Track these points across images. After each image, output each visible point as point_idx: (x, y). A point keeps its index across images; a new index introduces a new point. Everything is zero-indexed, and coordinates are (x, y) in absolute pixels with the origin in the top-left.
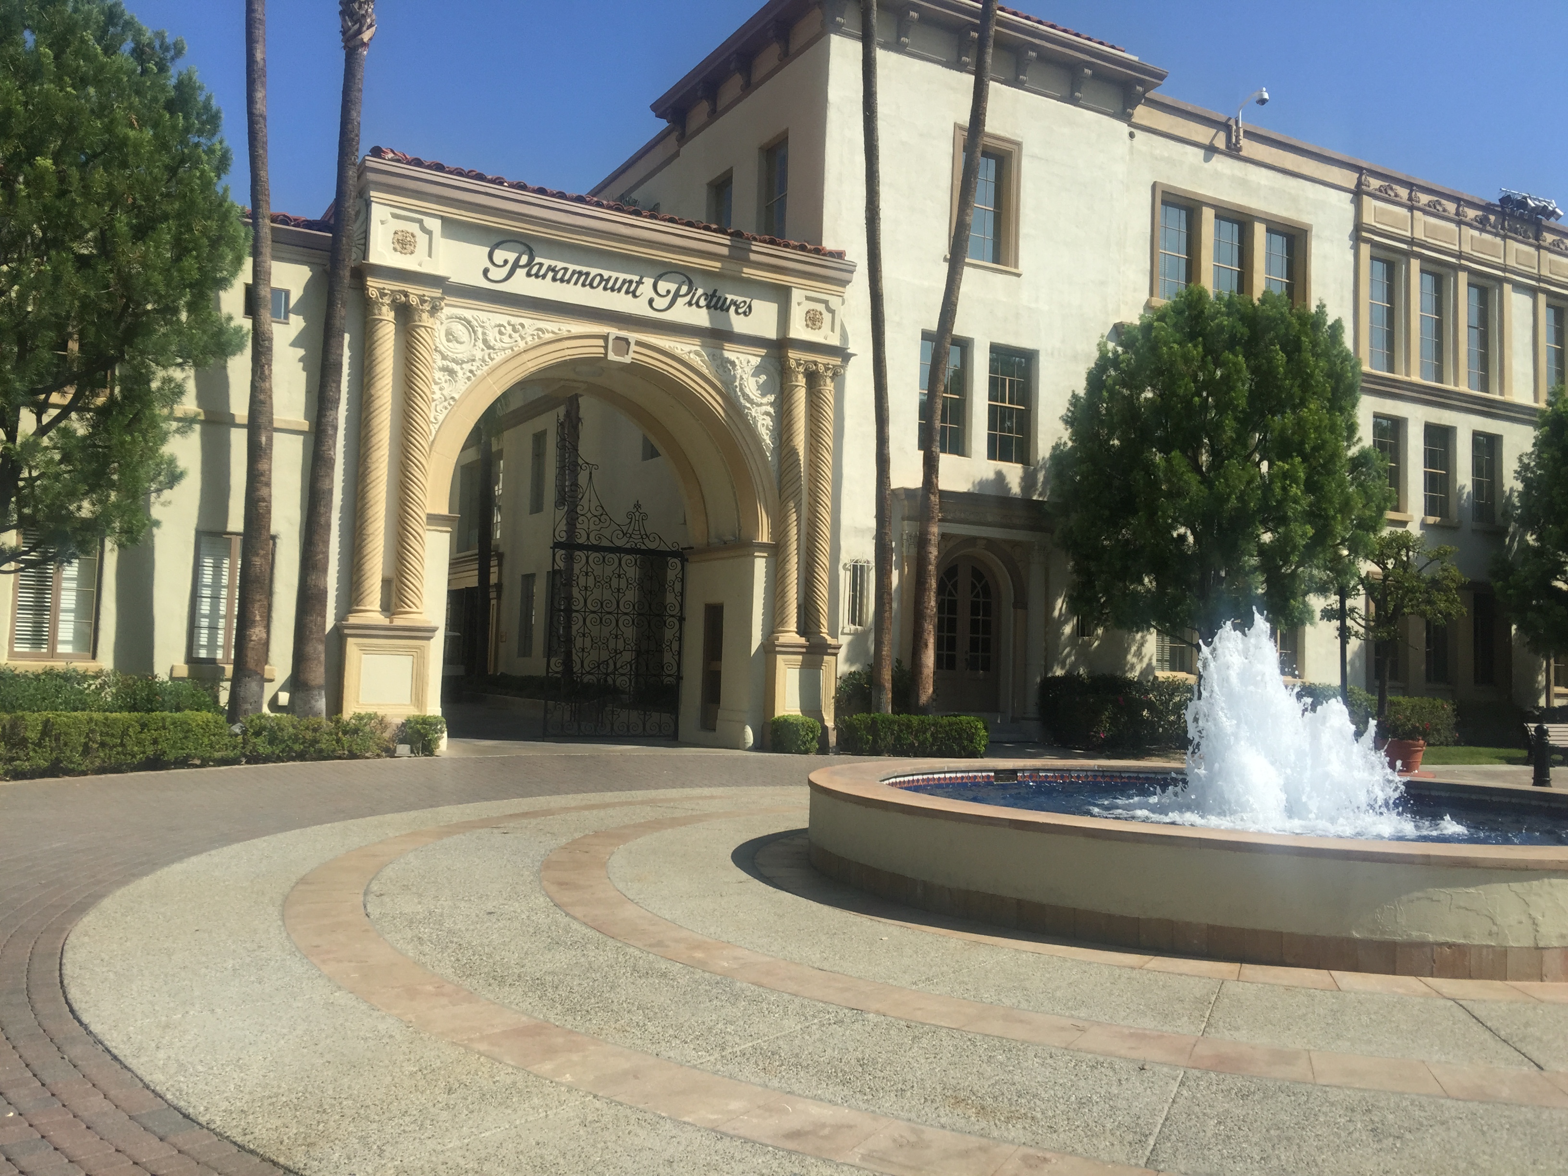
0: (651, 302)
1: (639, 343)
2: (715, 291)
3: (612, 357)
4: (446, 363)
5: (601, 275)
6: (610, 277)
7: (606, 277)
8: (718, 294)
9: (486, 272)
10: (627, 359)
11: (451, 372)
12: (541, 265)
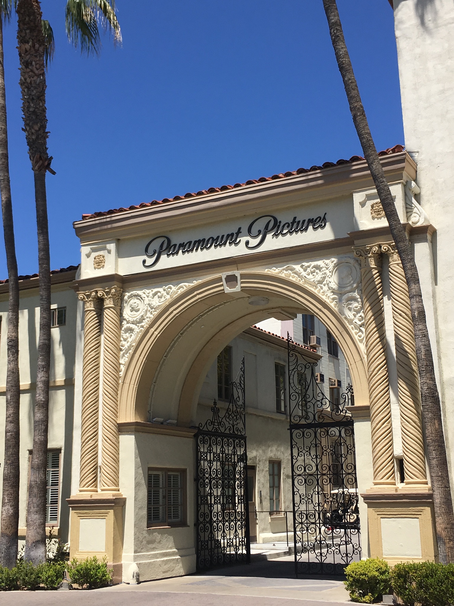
0: (247, 243)
1: (243, 276)
2: (295, 218)
3: (228, 290)
4: (129, 325)
5: (212, 238)
6: (218, 237)
7: (215, 238)
8: (297, 220)
9: (144, 262)
10: (237, 289)
11: (131, 330)
12: (175, 245)
